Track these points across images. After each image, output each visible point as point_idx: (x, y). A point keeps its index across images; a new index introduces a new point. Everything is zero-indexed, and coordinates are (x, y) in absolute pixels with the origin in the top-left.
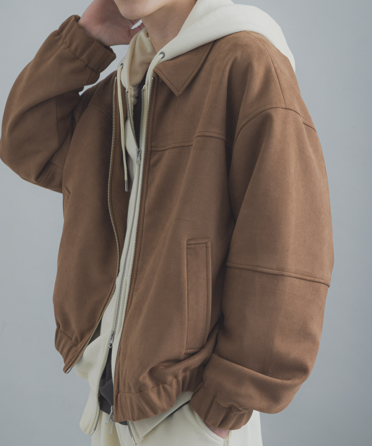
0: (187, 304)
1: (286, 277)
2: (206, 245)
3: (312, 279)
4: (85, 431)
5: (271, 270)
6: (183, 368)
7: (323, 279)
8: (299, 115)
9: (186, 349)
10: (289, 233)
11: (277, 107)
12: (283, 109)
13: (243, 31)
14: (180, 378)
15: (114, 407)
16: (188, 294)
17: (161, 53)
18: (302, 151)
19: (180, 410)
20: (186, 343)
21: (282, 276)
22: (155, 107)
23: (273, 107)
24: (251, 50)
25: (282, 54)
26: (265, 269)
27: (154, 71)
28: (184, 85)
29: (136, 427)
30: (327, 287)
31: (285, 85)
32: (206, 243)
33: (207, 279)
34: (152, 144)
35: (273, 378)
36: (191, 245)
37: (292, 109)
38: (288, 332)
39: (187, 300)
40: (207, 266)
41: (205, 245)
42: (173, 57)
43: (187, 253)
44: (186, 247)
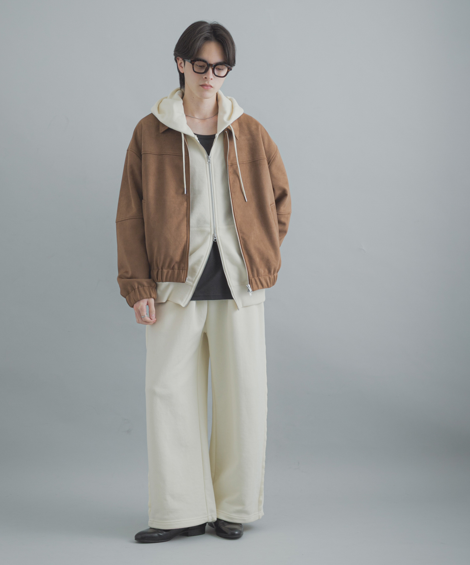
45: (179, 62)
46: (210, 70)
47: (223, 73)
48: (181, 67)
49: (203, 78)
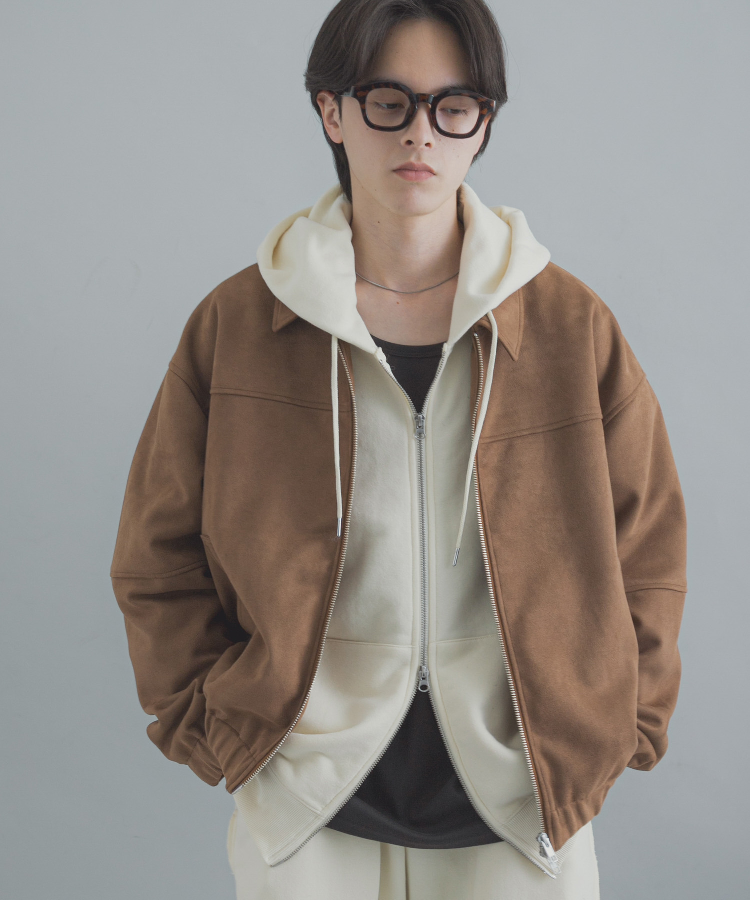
28: (518, 344)
45: (326, 110)
46: (423, 117)
47: (466, 123)
48: (332, 127)
49: (400, 144)
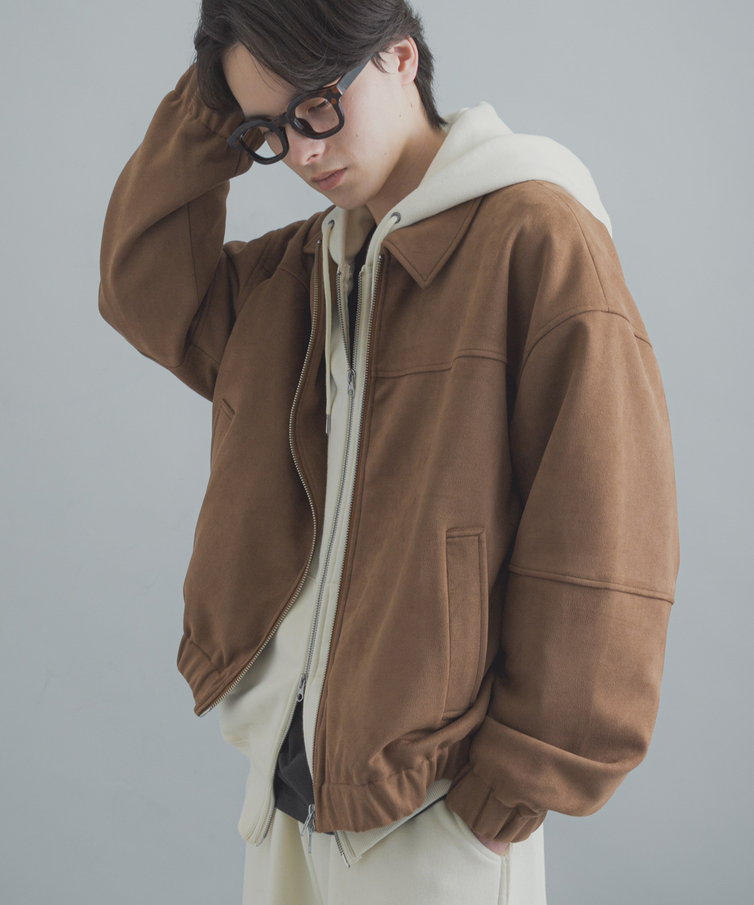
0: (449, 638)
1: (612, 592)
2: (479, 538)
3: (651, 594)
4: (248, 839)
5: (588, 581)
6: (441, 742)
7: (666, 594)
8: (628, 323)
9: (445, 711)
10: (617, 518)
11: (595, 310)
12: (603, 313)
13: (530, 181)
14: (434, 759)
15: (314, 807)
16: (450, 620)
17: (395, 214)
18: (634, 381)
19: (429, 810)
20: (446, 701)
21: (605, 591)
22: (383, 303)
23: (589, 309)
24: (548, 214)
25: (596, 219)
26: (578, 579)
27: (382, 245)
28: (434, 269)
29: (349, 838)
30: (670, 604)
31: (605, 273)
32: (479, 534)
33: (482, 595)
34: (378, 366)
35: (588, 758)
36: (453, 537)
37: (618, 313)
38: (615, 683)
39: (449, 630)
40: (480, 573)
41: (477, 538)
42: (414, 222)
43: (447, 551)
44: (445, 542)
